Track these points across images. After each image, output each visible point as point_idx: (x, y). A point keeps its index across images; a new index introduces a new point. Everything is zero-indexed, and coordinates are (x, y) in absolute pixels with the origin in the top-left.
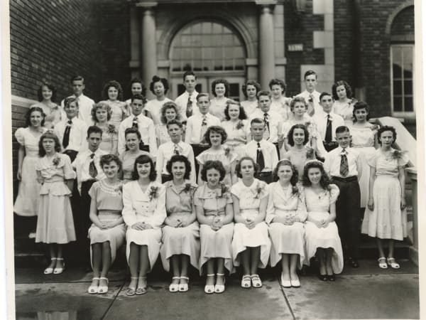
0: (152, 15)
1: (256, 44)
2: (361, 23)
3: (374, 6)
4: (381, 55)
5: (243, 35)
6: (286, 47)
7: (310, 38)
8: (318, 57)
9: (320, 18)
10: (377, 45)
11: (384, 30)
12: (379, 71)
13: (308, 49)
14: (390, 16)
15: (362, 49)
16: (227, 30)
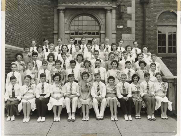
0: (63, 12)
1: (104, 25)
2: (146, 17)
3: (151, 11)
4: (154, 30)
5: (99, 21)
6: (116, 27)
7: (126, 23)
8: (129, 30)
9: (130, 15)
10: (152, 26)
11: (155, 21)
12: (153, 37)
13: (125, 28)
14: (158, 15)
15: (146, 28)
16: (93, 19)
